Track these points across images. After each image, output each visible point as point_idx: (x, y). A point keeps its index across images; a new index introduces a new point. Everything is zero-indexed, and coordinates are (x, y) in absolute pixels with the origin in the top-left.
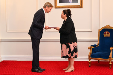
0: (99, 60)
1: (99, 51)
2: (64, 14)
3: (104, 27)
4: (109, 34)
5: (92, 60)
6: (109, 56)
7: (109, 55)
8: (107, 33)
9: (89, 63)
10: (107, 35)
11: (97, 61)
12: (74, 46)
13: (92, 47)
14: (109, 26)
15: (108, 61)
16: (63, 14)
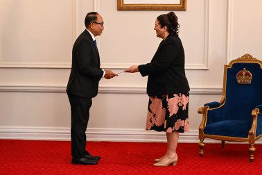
0: (223, 141)
1: (225, 119)
2: (162, 27)
3: (237, 60)
4: (250, 76)
5: (207, 141)
6: (250, 132)
7: (250, 127)
8: (246, 75)
9: (201, 147)
10: (245, 78)
11: (220, 142)
12: (180, 105)
13: (209, 109)
14: (250, 56)
15: (248, 143)
16: (159, 26)
